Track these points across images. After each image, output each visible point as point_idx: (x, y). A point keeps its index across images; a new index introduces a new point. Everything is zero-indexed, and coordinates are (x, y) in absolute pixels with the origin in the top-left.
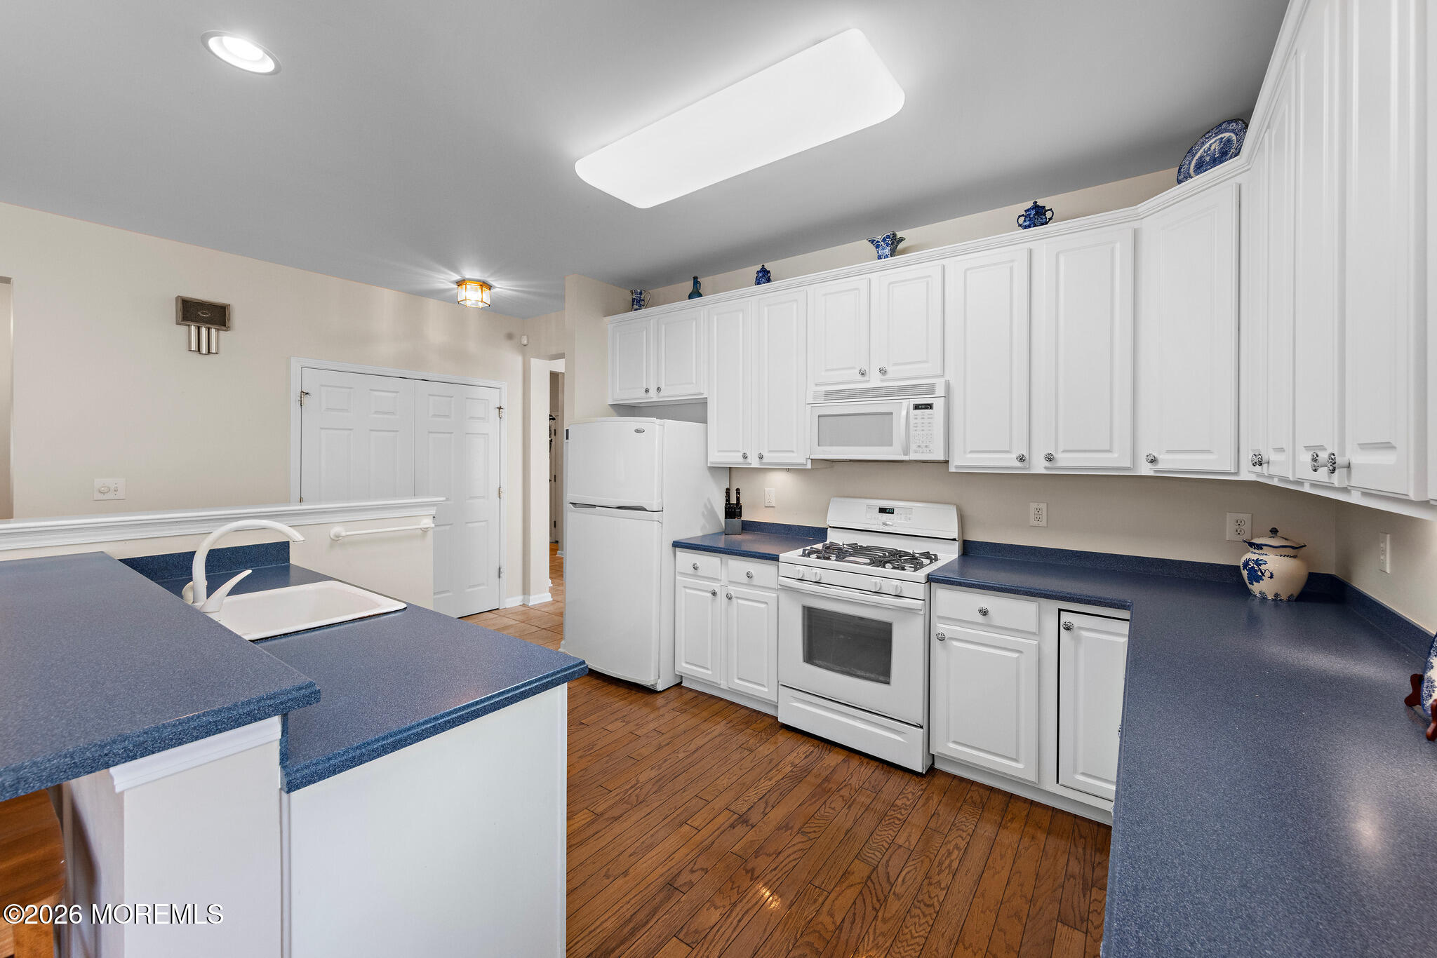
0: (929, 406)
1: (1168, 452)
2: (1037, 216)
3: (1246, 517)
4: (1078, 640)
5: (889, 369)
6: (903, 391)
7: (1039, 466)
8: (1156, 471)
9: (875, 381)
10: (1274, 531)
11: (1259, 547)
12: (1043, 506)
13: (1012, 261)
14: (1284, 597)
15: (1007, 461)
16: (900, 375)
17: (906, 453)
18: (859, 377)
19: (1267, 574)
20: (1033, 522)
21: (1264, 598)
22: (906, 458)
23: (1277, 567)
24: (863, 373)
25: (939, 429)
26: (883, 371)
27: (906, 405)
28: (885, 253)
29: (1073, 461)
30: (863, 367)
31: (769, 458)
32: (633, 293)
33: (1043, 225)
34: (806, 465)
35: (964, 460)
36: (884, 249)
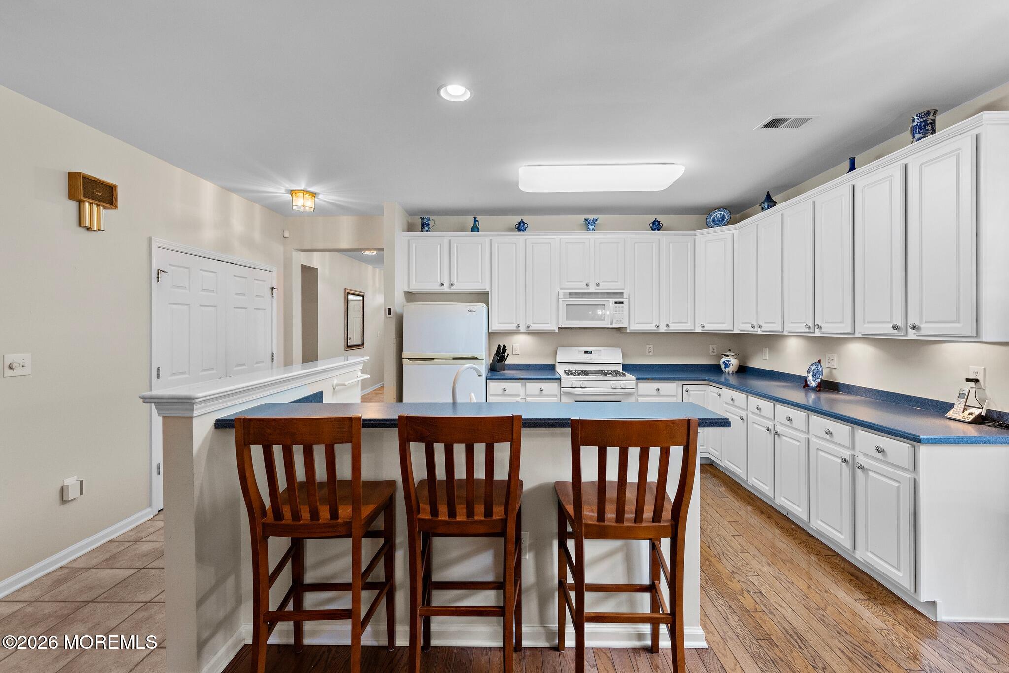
0: (622, 303)
1: (709, 323)
2: (657, 226)
3: (715, 346)
4: (689, 395)
5: (601, 284)
6: (609, 295)
7: (662, 329)
8: (702, 330)
9: (592, 289)
10: (730, 350)
11: (728, 356)
12: (652, 346)
13: (653, 243)
14: (734, 372)
15: (651, 327)
16: (605, 288)
17: (612, 324)
18: (585, 287)
19: (731, 365)
20: (648, 354)
21: (729, 373)
22: (611, 326)
23: (734, 362)
24: (587, 285)
25: (626, 313)
26: (598, 285)
27: (612, 301)
28: (592, 227)
29: (674, 327)
30: (587, 282)
31: (534, 327)
32: (422, 219)
33: (658, 230)
34: (555, 330)
35: (634, 327)
36: (592, 225)
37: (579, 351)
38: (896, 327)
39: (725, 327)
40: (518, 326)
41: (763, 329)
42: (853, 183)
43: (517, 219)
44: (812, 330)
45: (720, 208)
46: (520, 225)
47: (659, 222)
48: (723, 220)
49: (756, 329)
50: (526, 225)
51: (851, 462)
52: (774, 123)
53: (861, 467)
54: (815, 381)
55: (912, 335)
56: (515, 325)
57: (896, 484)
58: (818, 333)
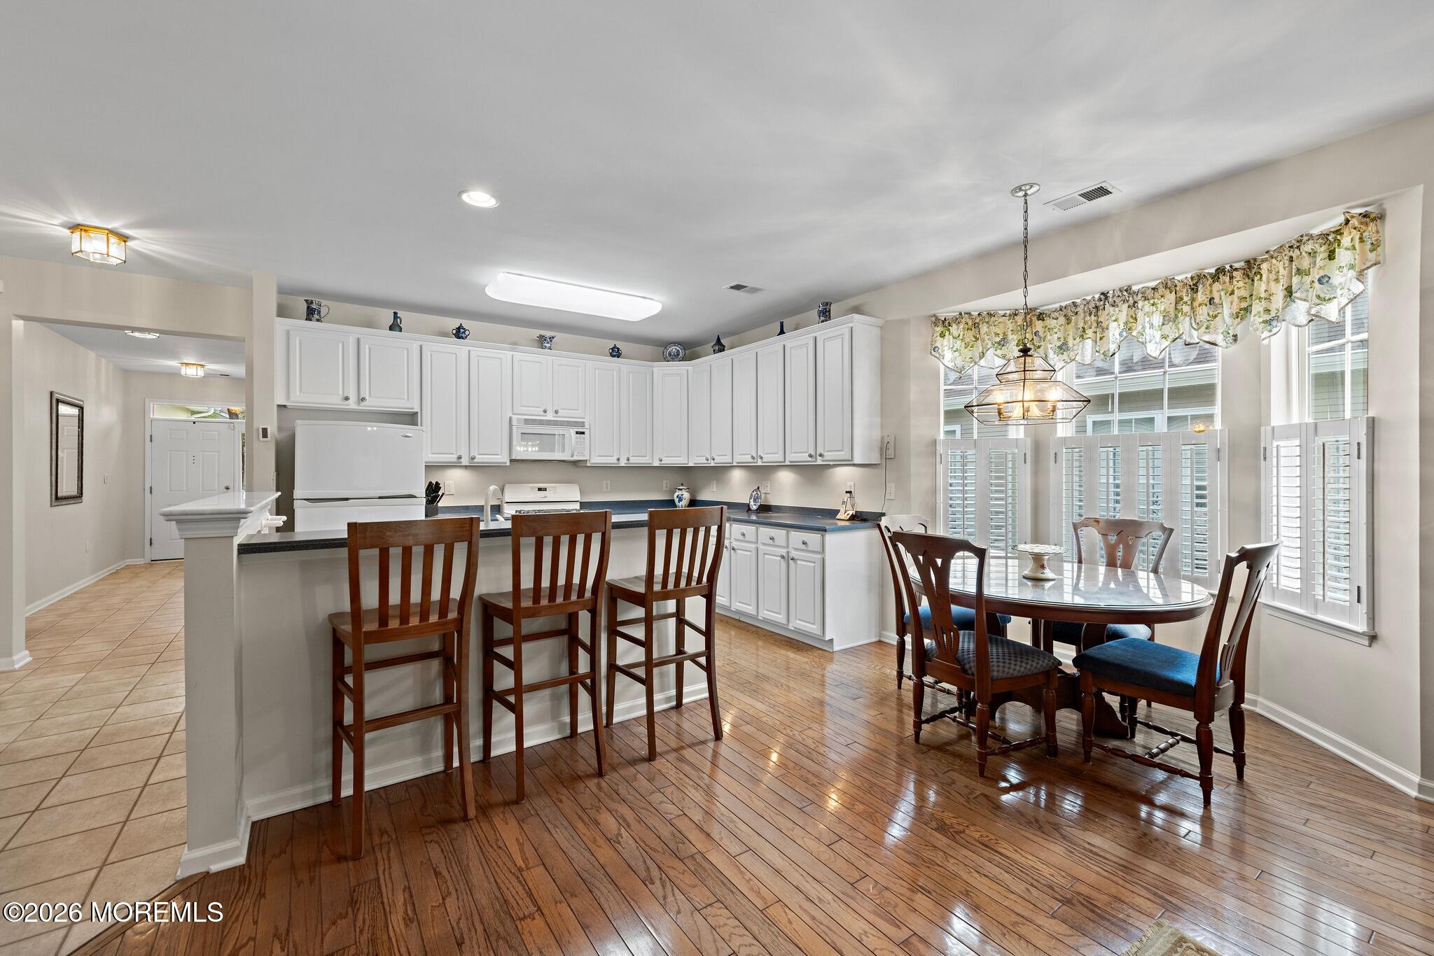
0: (583, 433)
1: (666, 457)
2: (616, 353)
3: (668, 481)
5: (560, 411)
6: (569, 424)
7: (623, 463)
8: (660, 464)
9: (550, 416)
10: (682, 485)
11: (681, 490)
12: (609, 482)
13: (612, 370)
15: (612, 460)
16: (564, 415)
17: (572, 456)
18: (543, 413)
19: (685, 499)
20: (605, 490)
22: (572, 459)
23: (686, 495)
24: (545, 411)
25: (587, 442)
26: (556, 412)
27: (573, 431)
28: (548, 345)
29: (635, 461)
30: (544, 408)
31: (480, 459)
32: (309, 303)
33: (618, 357)
34: (506, 463)
35: (596, 460)
36: (548, 343)
37: (532, 488)
38: (810, 456)
39: (680, 461)
40: (460, 458)
41: (716, 461)
42: (784, 343)
43: (454, 323)
44: (756, 461)
45: (675, 343)
46: (460, 331)
47: (618, 349)
48: (678, 355)
49: (709, 462)
50: (467, 333)
51: (786, 557)
52: (738, 287)
53: (793, 559)
54: (755, 505)
55: (819, 461)
56: (455, 456)
57: (813, 565)
58: (760, 463)
